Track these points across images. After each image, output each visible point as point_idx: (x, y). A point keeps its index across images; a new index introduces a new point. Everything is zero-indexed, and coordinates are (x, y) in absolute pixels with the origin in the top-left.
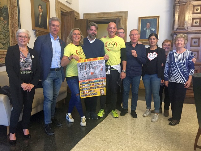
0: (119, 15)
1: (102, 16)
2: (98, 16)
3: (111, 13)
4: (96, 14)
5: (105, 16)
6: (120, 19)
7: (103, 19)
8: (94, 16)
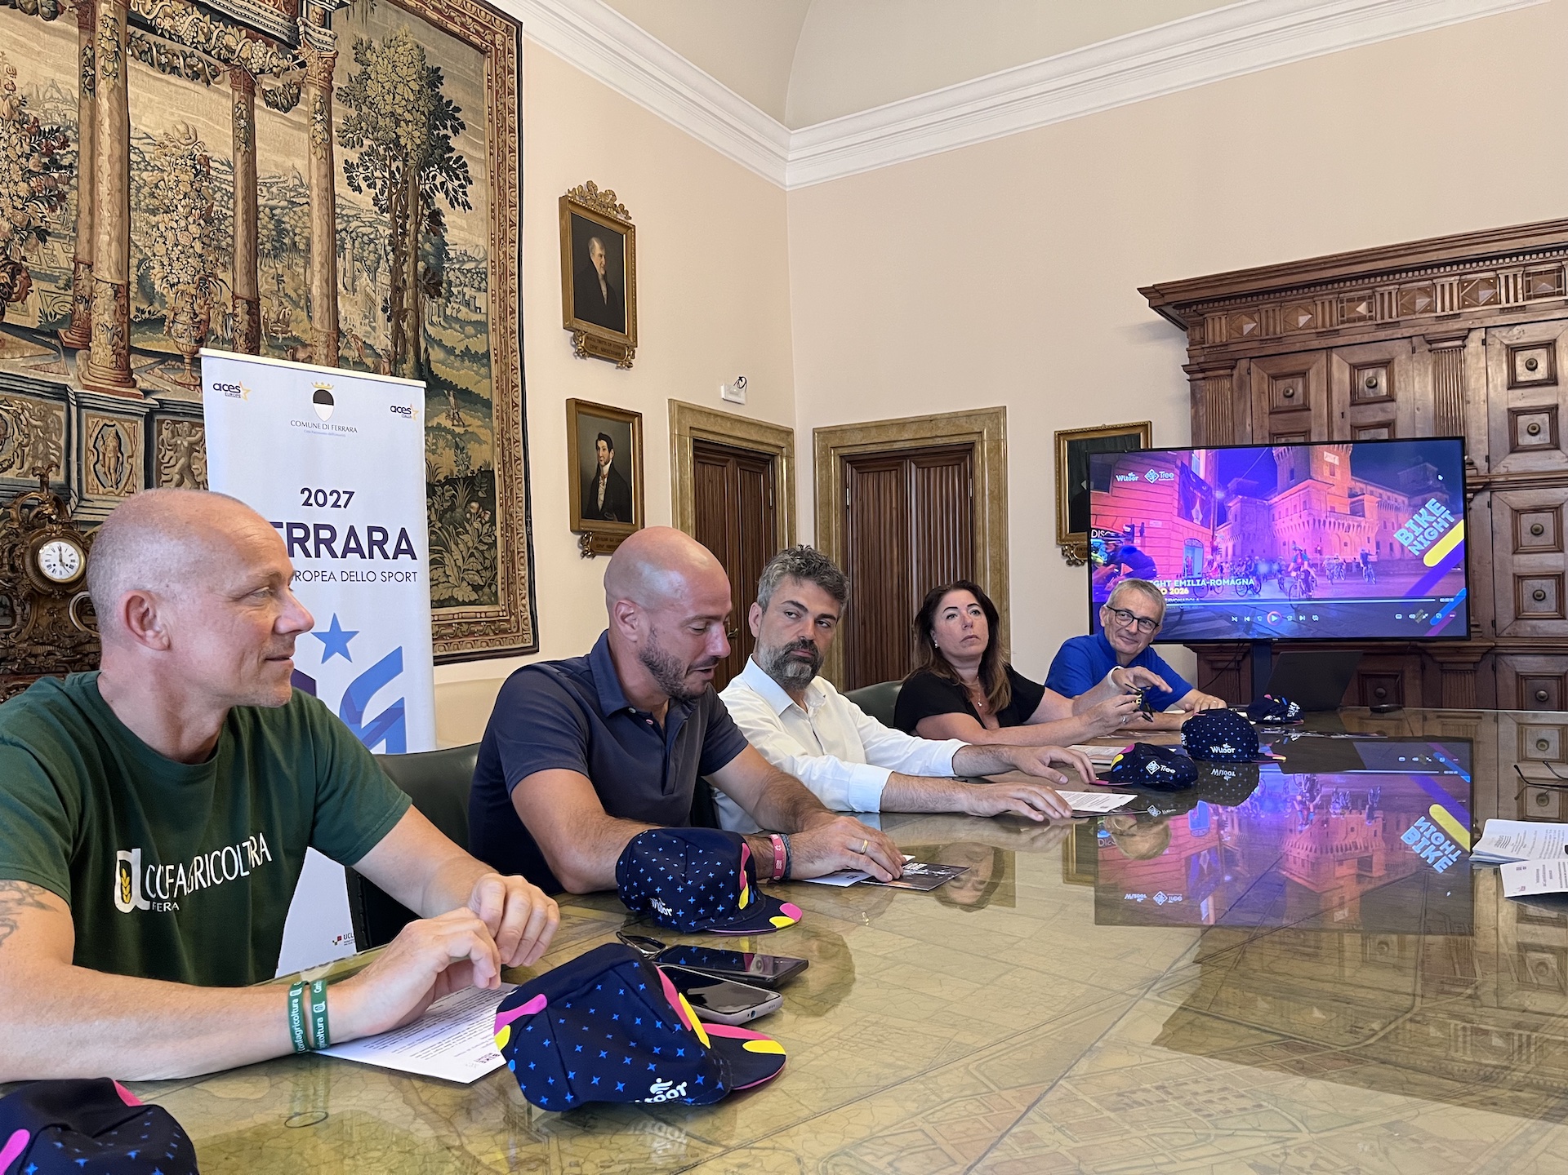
0: (967, 428)
1: (893, 435)
2: (875, 437)
3: (931, 420)
4: (864, 428)
5: (906, 436)
6: (973, 444)
7: (897, 446)
8: (857, 438)
